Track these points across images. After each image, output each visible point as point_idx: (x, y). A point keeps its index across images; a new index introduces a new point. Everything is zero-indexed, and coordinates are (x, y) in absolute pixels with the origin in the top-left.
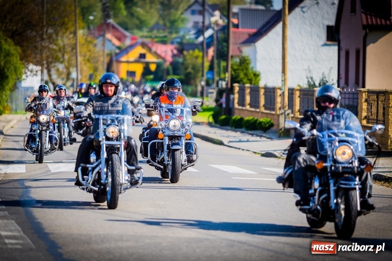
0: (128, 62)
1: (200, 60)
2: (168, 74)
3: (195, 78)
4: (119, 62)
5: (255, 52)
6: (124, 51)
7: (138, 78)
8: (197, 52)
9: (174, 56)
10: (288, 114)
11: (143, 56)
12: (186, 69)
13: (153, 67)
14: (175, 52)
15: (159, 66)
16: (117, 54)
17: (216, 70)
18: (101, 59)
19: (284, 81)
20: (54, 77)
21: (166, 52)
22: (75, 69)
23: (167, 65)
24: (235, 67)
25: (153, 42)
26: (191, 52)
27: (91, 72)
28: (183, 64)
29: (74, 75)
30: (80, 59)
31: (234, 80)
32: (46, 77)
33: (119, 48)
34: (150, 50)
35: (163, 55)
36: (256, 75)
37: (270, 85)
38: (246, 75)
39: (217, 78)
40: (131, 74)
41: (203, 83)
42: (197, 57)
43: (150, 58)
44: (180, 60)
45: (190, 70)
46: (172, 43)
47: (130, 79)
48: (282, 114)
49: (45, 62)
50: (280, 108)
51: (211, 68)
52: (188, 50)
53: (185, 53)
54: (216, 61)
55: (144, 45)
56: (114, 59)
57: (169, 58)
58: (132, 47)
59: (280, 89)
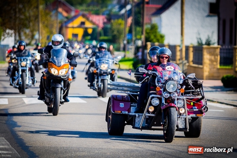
0: (73, 28)
1: (122, 26)
2: (100, 35)
3: (119, 38)
4: (67, 27)
5: (161, 20)
6: (70, 20)
7: (80, 38)
8: (120, 21)
9: (104, 23)
10: (185, 64)
11: (83, 23)
12: (113, 32)
13: (90, 31)
14: (105, 20)
15: (94, 30)
16: (65, 22)
17: (134, 33)
18: (55, 25)
19: (182, 41)
20: (23, 38)
21: (99, 20)
22: (37, 32)
23: (100, 29)
24: (148, 31)
25: (90, 14)
26: (116, 21)
27: (48, 34)
28: (111, 29)
29: (37, 36)
30: (41, 25)
31: (147, 40)
32: (18, 38)
33: (67, 18)
34: (88, 19)
35: (97, 22)
36: (162, 37)
37: (172, 43)
38: (155, 36)
39: (134, 38)
40: (75, 35)
41: (125, 42)
42: (120, 24)
43: (88, 25)
44: (109, 26)
45: (115, 33)
46: (103, 14)
47: (75, 39)
48: (181, 63)
49: (17, 28)
50: (179, 60)
51: (130, 31)
52: (114, 19)
53: (112, 21)
54: (133, 27)
55: (84, 16)
56: (64, 25)
57: (101, 25)
58: (75, 17)
59: (179, 46)
